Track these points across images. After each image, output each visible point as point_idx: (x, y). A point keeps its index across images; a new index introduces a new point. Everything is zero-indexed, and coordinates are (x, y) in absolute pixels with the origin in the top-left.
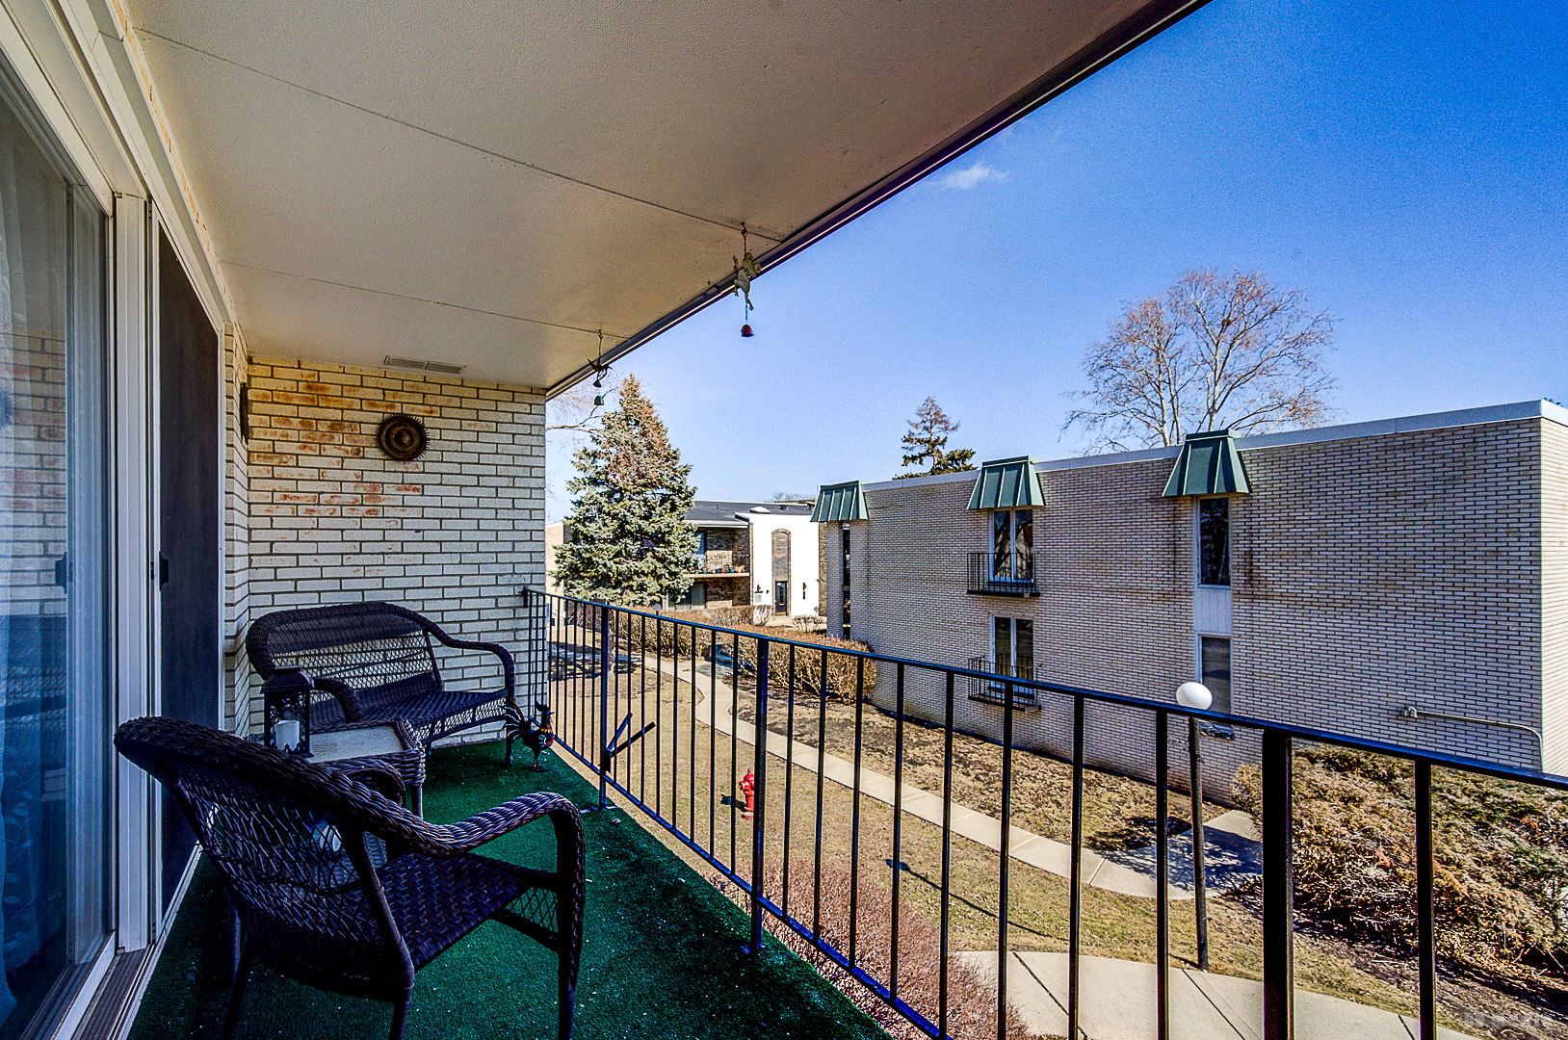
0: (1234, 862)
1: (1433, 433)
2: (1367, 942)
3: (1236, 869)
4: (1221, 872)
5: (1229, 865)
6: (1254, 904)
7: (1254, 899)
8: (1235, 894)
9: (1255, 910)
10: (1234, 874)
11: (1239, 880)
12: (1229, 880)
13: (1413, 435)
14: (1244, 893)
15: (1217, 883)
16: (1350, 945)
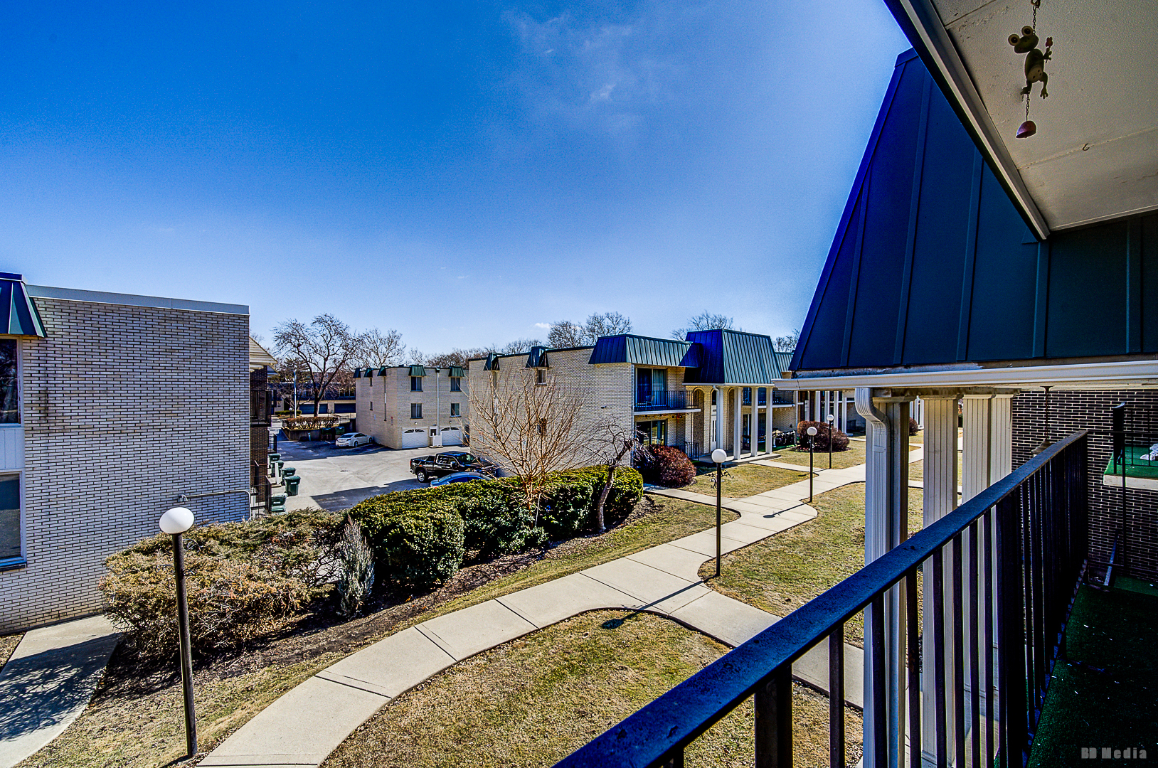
0: (73, 672)
1: (195, 313)
2: (215, 659)
3: (82, 676)
4: (72, 687)
5: (72, 677)
6: (122, 690)
7: (119, 687)
8: (99, 696)
9: (128, 694)
10: (83, 681)
11: (92, 683)
12: (84, 688)
13: (183, 312)
14: (105, 689)
15: (77, 697)
16: (209, 669)
